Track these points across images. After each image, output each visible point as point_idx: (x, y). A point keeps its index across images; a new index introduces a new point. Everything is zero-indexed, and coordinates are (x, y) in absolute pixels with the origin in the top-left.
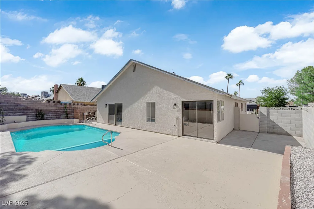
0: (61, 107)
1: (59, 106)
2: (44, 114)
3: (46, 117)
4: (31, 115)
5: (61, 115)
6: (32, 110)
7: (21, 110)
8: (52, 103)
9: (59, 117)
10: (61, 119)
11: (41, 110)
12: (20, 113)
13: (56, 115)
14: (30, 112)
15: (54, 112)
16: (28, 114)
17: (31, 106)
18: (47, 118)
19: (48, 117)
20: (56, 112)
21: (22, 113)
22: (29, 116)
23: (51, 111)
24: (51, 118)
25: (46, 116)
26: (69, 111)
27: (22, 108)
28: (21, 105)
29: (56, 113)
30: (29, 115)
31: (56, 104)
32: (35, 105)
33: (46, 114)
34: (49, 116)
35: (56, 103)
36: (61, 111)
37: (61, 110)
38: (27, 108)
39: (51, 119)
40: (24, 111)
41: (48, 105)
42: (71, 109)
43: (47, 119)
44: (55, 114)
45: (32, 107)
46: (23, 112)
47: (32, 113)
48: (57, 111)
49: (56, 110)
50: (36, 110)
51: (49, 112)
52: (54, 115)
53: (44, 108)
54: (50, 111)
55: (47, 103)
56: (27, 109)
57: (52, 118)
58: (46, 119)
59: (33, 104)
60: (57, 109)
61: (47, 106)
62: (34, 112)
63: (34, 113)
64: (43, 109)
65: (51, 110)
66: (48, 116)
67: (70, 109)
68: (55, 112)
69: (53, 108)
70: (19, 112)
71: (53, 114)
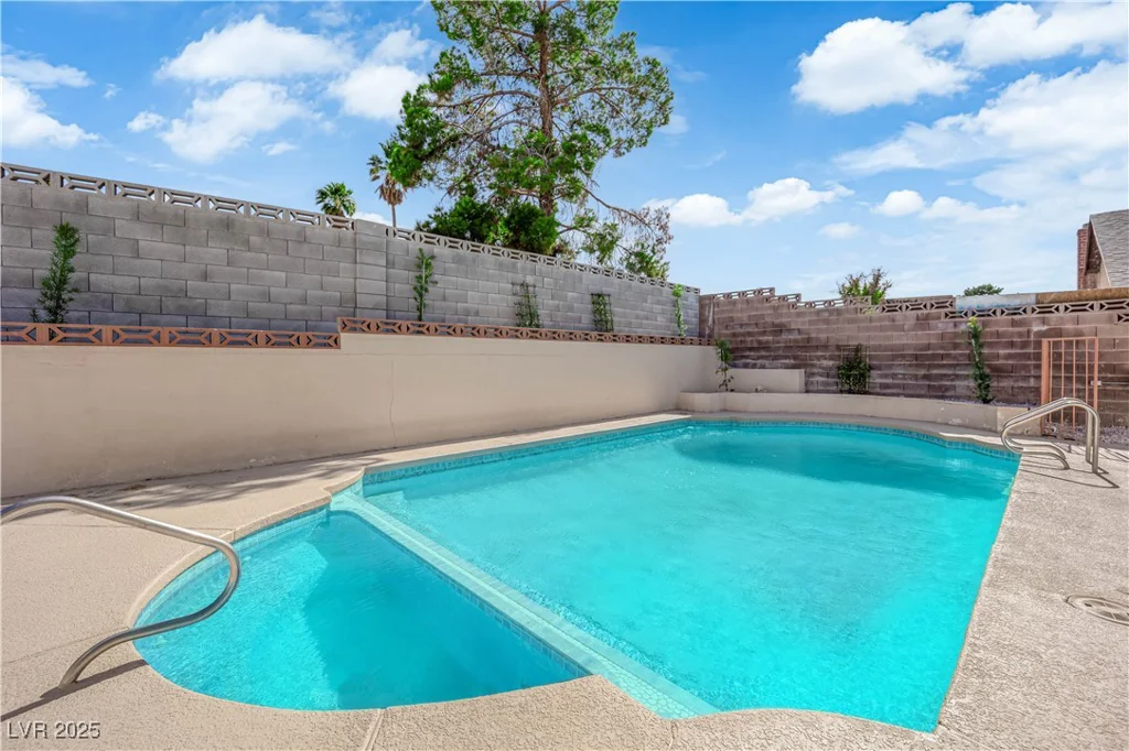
0: (956, 335)
1: (944, 326)
2: (871, 368)
3: (879, 381)
4: (821, 370)
5: (958, 377)
6: (825, 347)
7: (791, 347)
8: (909, 313)
9: (947, 389)
10: (957, 398)
11: (858, 349)
12: (787, 361)
13: (925, 377)
14: (818, 358)
15: (916, 357)
16: (813, 366)
17: (821, 333)
18: (884, 386)
19: (889, 381)
20: (927, 357)
21: (792, 361)
22: (813, 374)
23: (903, 356)
24: (901, 391)
25: (875, 378)
26: (1009, 356)
27: (796, 341)
28: (790, 331)
29: (930, 367)
30: (815, 370)
31: (927, 317)
32: (835, 326)
33: (879, 368)
34: (894, 376)
35: (925, 312)
36: (955, 358)
37: (956, 346)
38: (809, 340)
39: (898, 395)
40: (798, 353)
41: (887, 323)
42: (1025, 345)
43: (885, 391)
44: (922, 372)
45: (823, 336)
46: (795, 358)
47: (826, 363)
48: (934, 357)
49: (928, 347)
50: (838, 348)
51: (894, 358)
52: (916, 377)
53: (869, 337)
54: (897, 354)
55: (885, 314)
56: (808, 344)
57: (904, 387)
58: (878, 390)
59: (827, 322)
60: (933, 341)
61: (882, 329)
62: (831, 358)
63: (831, 363)
64: (864, 343)
65: (903, 347)
66: (886, 376)
67: (1012, 344)
68: (920, 358)
69: (910, 339)
70: (786, 357)
71: (912, 371)
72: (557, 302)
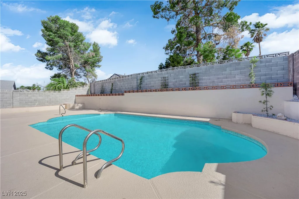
72: (176, 80)
